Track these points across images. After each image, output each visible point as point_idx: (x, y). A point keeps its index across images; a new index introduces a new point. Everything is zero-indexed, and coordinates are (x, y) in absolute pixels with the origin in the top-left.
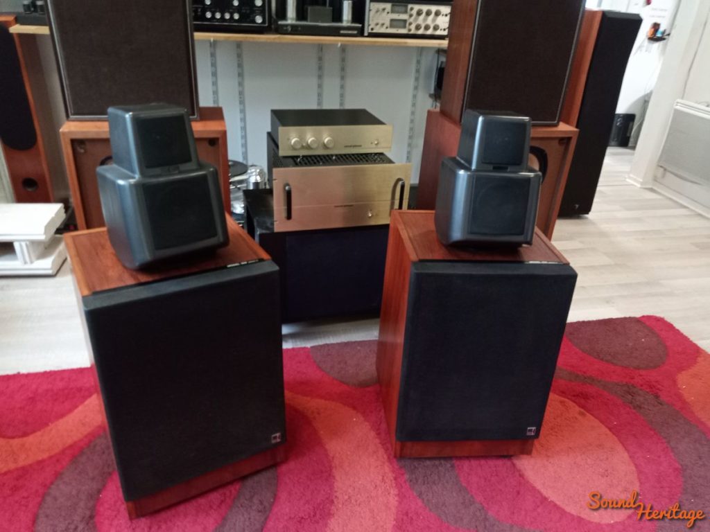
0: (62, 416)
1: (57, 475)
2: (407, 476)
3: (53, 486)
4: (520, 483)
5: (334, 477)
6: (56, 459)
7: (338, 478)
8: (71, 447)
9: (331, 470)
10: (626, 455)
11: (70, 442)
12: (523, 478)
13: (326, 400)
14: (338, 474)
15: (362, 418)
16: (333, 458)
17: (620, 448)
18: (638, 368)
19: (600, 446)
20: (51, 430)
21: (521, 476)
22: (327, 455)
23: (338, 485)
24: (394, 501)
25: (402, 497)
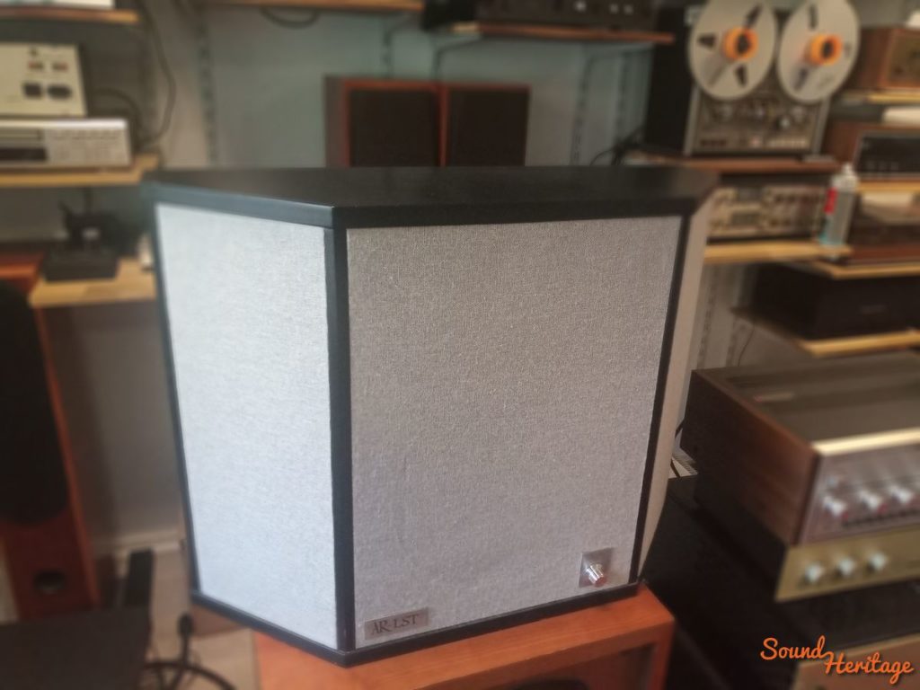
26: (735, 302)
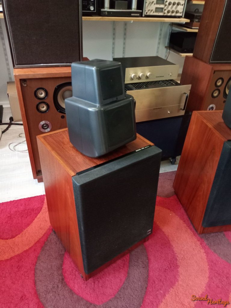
0: (28, 225)
1: (37, 258)
2: (206, 242)
3: (37, 264)
5: (172, 246)
6: (33, 249)
7: (174, 246)
8: (38, 241)
9: (169, 242)
11: (37, 239)
15: (174, 214)
16: (168, 236)
20: (25, 233)
22: (165, 235)
23: (175, 249)
24: (204, 255)
25: (207, 253)
26: (166, 45)
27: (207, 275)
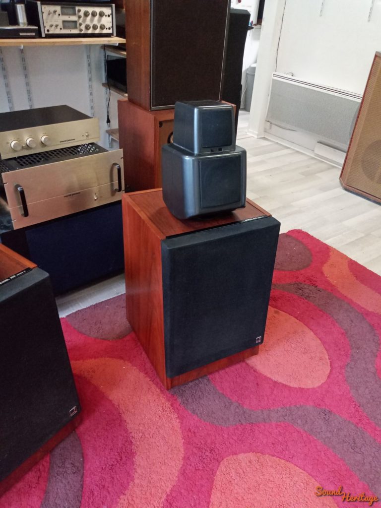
2: (179, 400)
4: (256, 377)
5: (125, 421)
7: (128, 420)
9: (120, 416)
10: (312, 333)
12: (257, 372)
13: (95, 358)
14: (127, 417)
15: (130, 365)
16: (119, 405)
17: (306, 329)
18: (298, 270)
19: (295, 332)
21: (255, 371)
22: (113, 405)
23: (130, 426)
24: (176, 423)
25: (181, 418)
27: (181, 455)
